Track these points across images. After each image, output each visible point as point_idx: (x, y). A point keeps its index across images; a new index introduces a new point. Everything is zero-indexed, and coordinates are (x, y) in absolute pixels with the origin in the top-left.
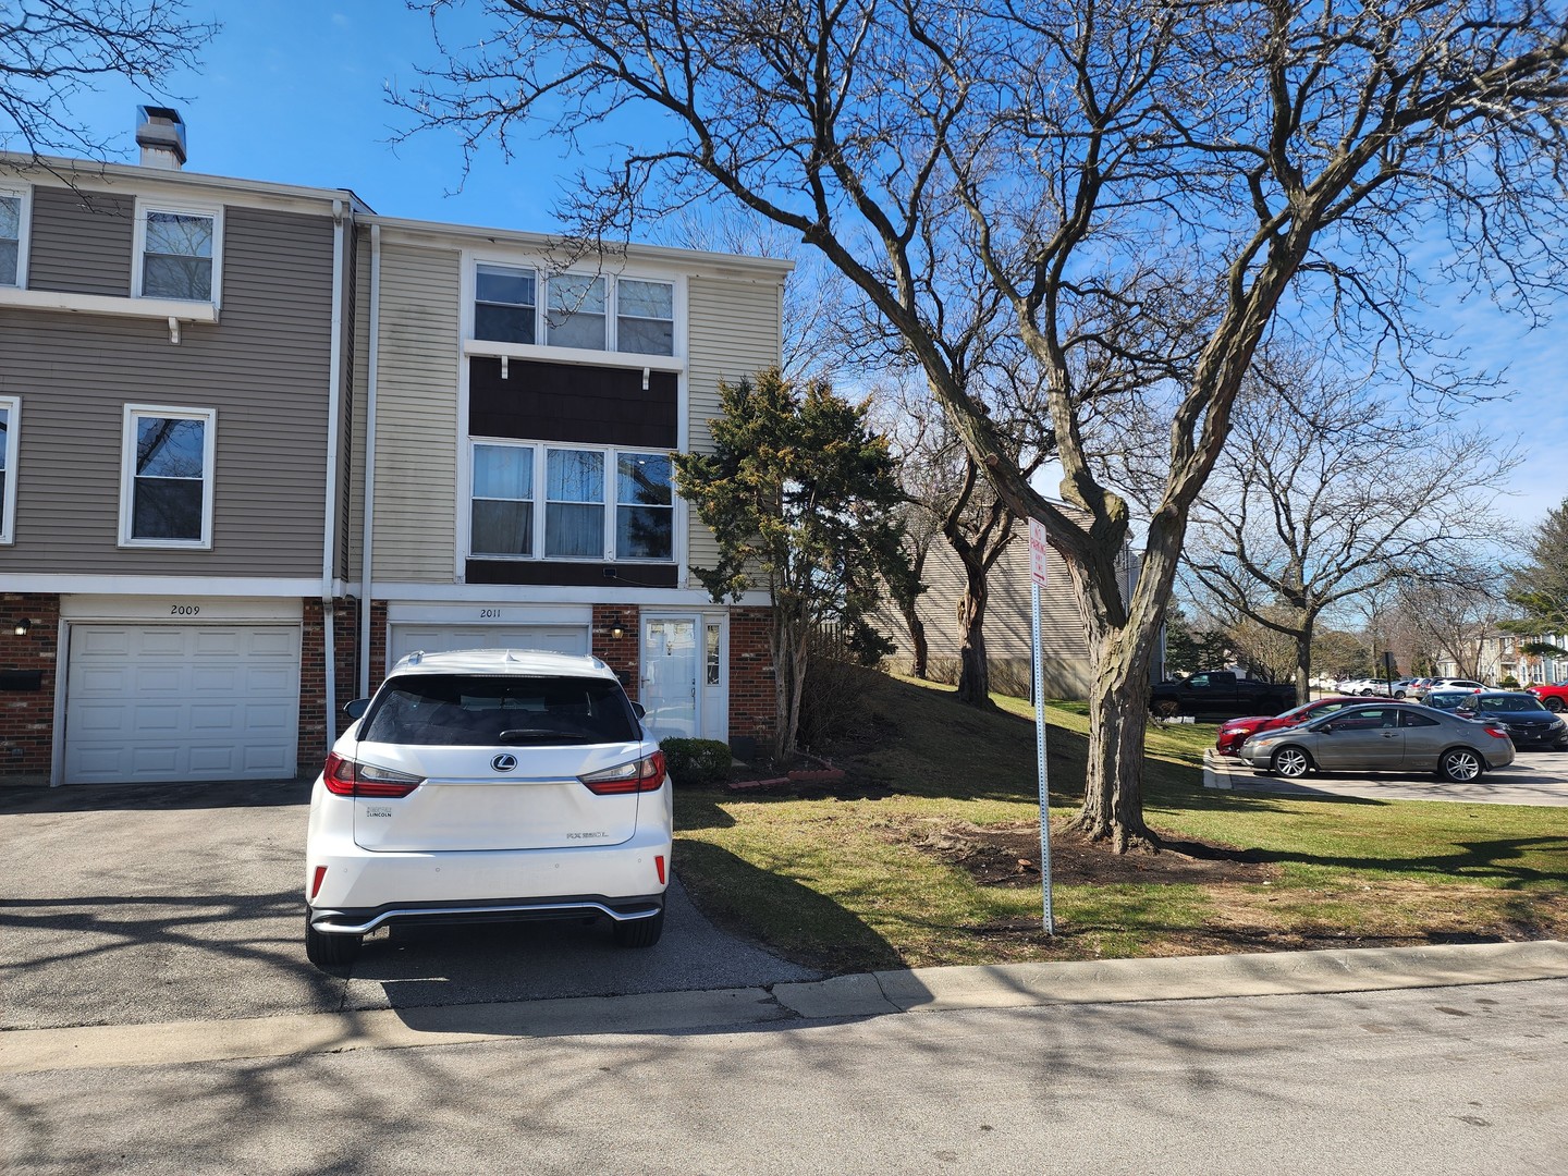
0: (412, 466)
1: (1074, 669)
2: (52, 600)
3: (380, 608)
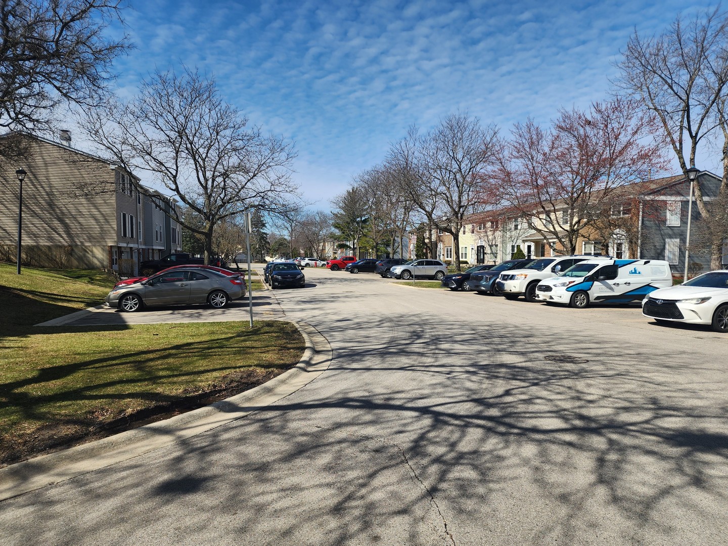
1: (92, 251)
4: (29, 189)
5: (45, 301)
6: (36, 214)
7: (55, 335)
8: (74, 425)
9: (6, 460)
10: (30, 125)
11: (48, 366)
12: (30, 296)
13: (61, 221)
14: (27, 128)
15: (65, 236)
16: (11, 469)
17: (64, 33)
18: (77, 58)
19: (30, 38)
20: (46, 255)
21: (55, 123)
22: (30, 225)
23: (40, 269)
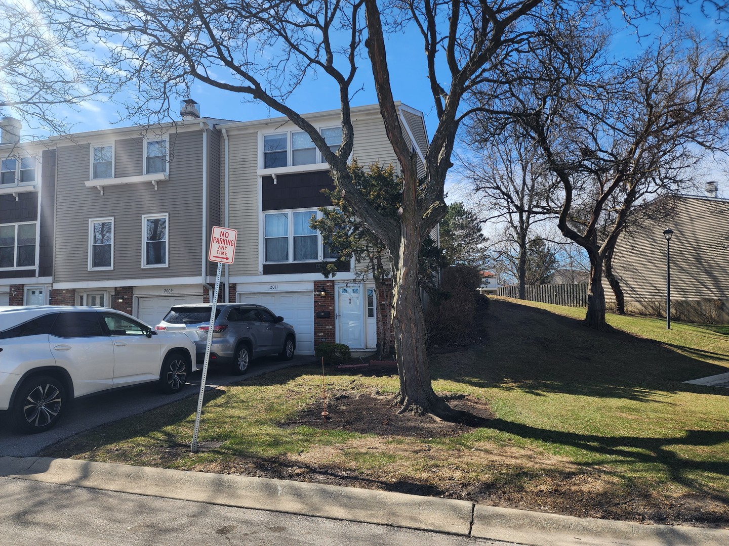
0: (242, 227)
2: (131, 289)
3: (233, 287)
4: (675, 245)
5: (695, 357)
6: (684, 270)
7: (704, 395)
8: (723, 503)
9: (653, 518)
10: (674, 187)
11: (696, 428)
12: (679, 351)
13: (709, 273)
14: (671, 190)
15: (714, 290)
16: (658, 529)
17: (705, 87)
18: (720, 107)
19: (673, 105)
20: (695, 310)
21: (699, 179)
22: (678, 281)
23: (689, 324)
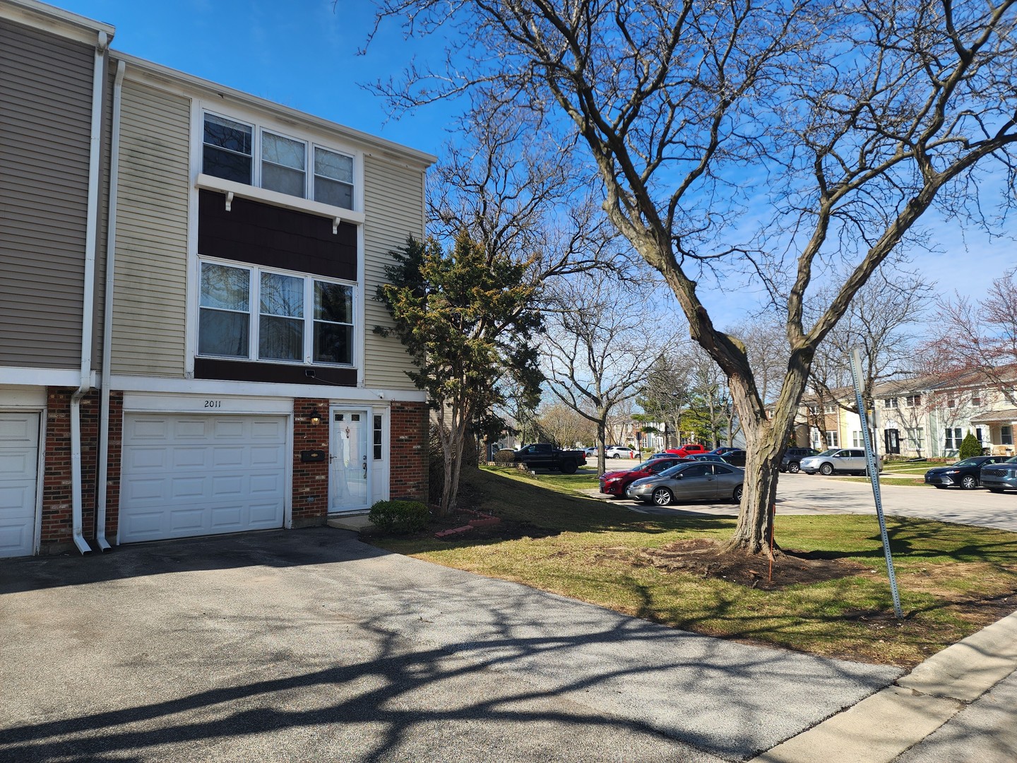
0: (148, 275)
3: (117, 398)
